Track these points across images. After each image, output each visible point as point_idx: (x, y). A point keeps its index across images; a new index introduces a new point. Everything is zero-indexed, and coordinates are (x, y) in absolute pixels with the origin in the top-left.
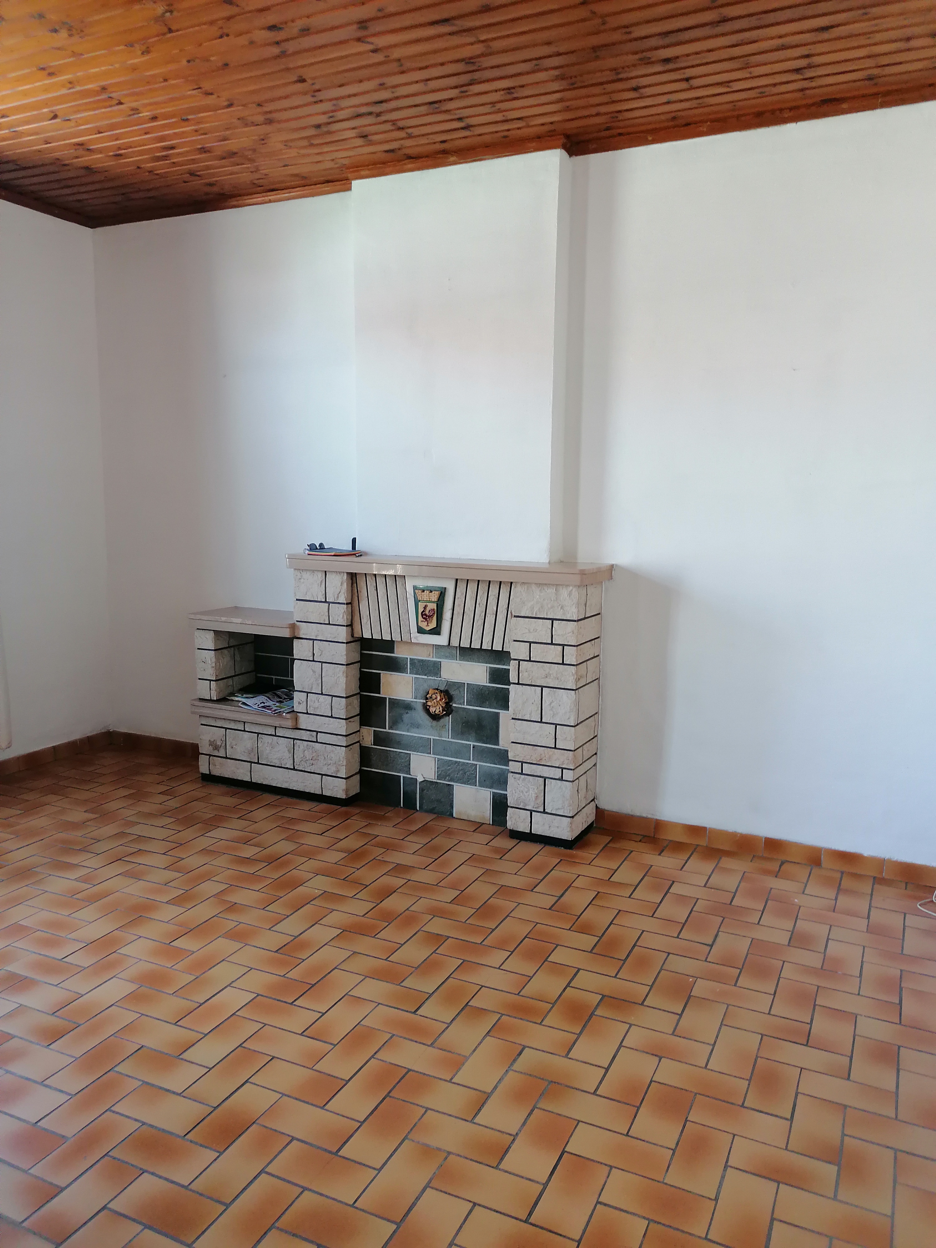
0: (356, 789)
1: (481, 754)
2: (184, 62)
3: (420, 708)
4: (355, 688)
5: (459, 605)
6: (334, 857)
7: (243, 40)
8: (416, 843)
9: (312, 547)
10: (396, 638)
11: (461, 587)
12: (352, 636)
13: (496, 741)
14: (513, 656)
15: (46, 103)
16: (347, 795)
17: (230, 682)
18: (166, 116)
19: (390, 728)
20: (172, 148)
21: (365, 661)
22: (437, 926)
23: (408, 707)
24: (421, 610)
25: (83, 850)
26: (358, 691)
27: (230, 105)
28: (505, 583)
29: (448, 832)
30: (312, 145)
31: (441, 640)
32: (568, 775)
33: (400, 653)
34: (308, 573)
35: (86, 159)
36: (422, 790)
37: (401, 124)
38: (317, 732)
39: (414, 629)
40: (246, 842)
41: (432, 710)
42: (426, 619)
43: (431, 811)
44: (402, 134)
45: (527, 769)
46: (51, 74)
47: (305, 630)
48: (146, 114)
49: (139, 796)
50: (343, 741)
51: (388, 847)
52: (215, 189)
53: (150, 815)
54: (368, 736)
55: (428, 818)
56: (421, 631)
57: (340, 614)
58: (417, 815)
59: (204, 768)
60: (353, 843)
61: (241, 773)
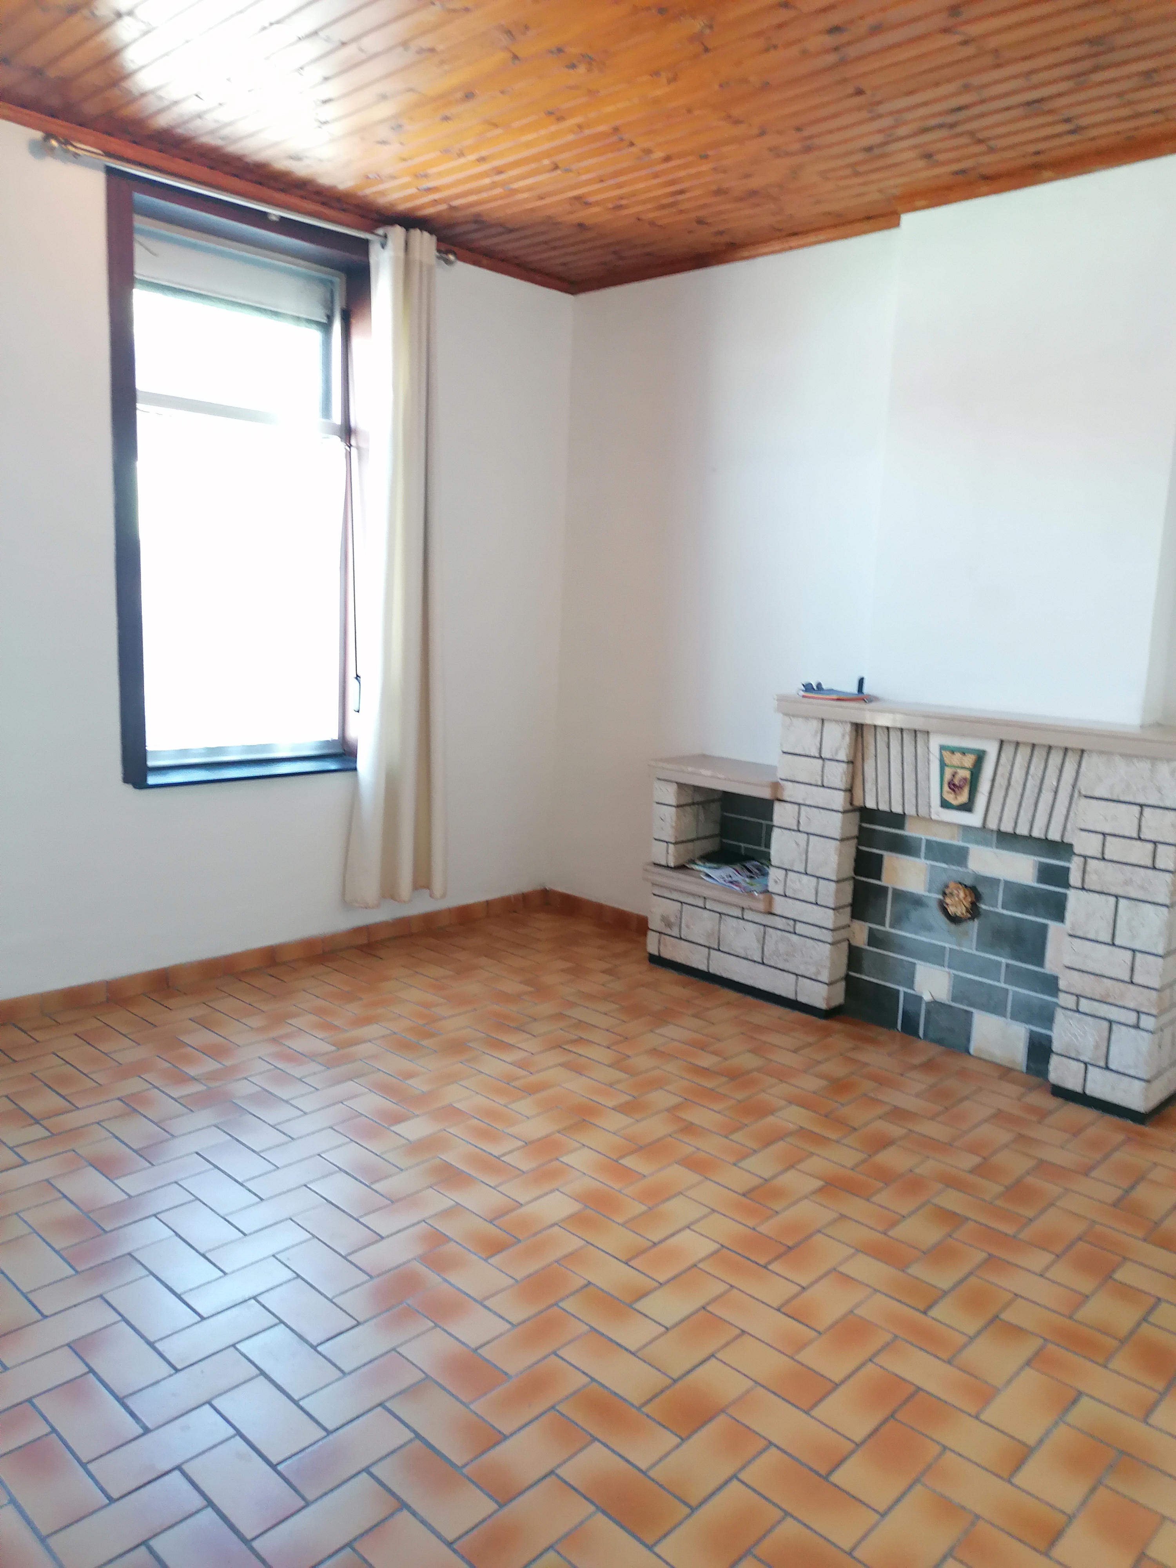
0: (839, 998)
1: (1015, 976)
2: (716, 87)
3: (934, 905)
4: (849, 871)
5: (1003, 775)
6: (810, 1084)
7: (794, 51)
8: (919, 1082)
9: (808, 688)
10: (910, 810)
11: (1008, 750)
12: (851, 804)
13: (1040, 962)
14: (1076, 850)
15: (548, 154)
16: (827, 1004)
17: (690, 846)
18: (681, 155)
19: (892, 926)
20: (681, 192)
21: (864, 837)
22: (951, 1200)
23: (917, 901)
24: (948, 776)
25: (519, 1029)
26: (852, 874)
27: (762, 133)
28: (1073, 750)
29: (963, 1074)
30: (857, 174)
31: (974, 819)
32: (1147, 1022)
33: (911, 831)
34: (800, 720)
35: (583, 215)
36: (928, 1012)
37: (980, 136)
38: (795, 921)
39: (936, 801)
40: (703, 1047)
41: (951, 910)
42: (954, 790)
43: (939, 1042)
44: (981, 148)
45: (1085, 1005)
46: (560, 119)
47: (790, 792)
48: (659, 154)
49: (577, 971)
50: (828, 936)
51: (881, 1081)
52: (726, 239)
53: (591, 997)
54: (860, 933)
55: (933, 1051)
56: (945, 804)
57: (837, 774)
58: (921, 1044)
59: (652, 945)
60: (836, 1068)
61: (697, 959)
